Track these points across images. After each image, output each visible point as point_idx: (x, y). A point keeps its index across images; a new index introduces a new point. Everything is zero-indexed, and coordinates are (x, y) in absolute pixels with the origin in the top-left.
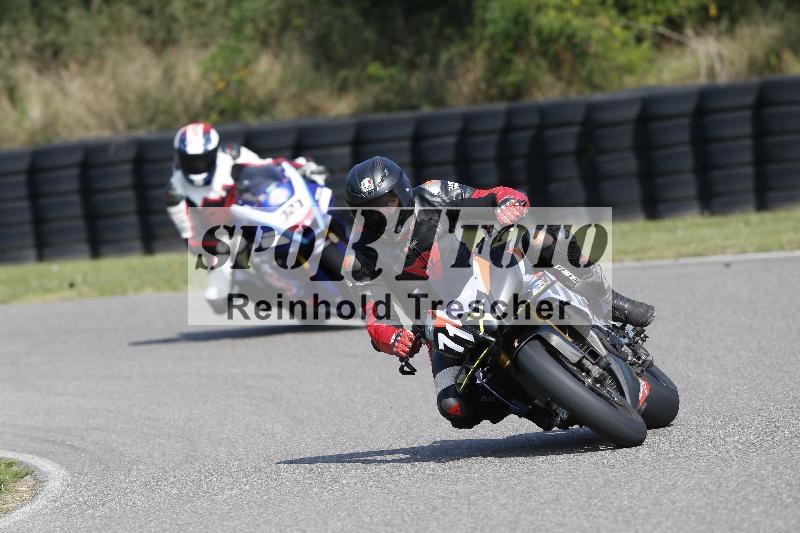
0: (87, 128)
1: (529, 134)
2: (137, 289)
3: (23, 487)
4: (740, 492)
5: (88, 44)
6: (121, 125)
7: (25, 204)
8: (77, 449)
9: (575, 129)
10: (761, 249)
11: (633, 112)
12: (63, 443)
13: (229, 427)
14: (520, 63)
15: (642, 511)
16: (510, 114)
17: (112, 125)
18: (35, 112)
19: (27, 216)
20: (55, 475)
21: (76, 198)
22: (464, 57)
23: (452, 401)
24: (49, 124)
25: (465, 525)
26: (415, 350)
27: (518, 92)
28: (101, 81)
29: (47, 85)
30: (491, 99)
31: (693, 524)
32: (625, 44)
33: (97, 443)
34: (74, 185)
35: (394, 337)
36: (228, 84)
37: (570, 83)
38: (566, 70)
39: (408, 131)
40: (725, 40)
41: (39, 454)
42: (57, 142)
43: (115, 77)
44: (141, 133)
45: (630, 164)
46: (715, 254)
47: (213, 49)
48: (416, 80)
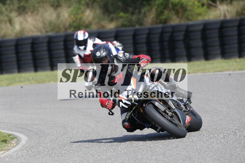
0: (33, 32)
1: (169, 34)
2: (49, 82)
3: (14, 142)
4: (233, 144)
5: (34, 6)
6: (44, 31)
7: (14, 55)
8: (30, 130)
9: (183, 33)
10: (240, 70)
11: (201, 28)
12: (26, 129)
13: (77, 124)
14: (166, 12)
15: (204, 150)
16: (163, 28)
17: (41, 31)
18: (17, 27)
19: (15, 59)
20: (24, 138)
21: (30, 54)
22: (149, 11)
23: (126, 124)
24: (22, 31)
25: (149, 154)
26: (113, 107)
27: (165, 21)
28: (38, 17)
29: (21, 19)
30: (157, 23)
31: (219, 154)
32: (198, 7)
33: (36, 129)
34: (29, 49)
35: (107, 103)
36: (77, 19)
37: (181, 19)
38: (180, 15)
39: (132, 33)
40: (229, 6)
41: (19, 132)
42: (24, 36)
43: (42, 16)
44: (50, 34)
45: (200, 43)
46: (226, 71)
47: (72, 8)
48: (134, 18)
